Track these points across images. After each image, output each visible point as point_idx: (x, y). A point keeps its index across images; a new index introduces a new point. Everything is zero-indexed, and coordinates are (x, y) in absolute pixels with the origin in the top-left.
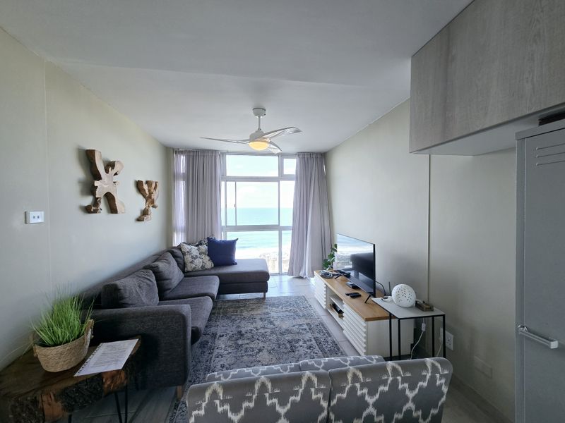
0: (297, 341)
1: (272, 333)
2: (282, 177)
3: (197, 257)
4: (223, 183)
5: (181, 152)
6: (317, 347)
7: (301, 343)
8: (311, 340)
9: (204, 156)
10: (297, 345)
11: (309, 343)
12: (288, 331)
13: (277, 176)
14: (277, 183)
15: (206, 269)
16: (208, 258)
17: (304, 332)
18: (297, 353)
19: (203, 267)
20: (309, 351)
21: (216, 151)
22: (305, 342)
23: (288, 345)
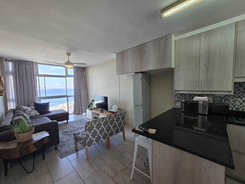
2: (67, 76)
3: (31, 111)
4: (37, 77)
5: (10, 61)
9: (25, 64)
13: (65, 75)
14: (65, 78)
15: (37, 116)
16: (37, 111)
19: (35, 115)
21: (33, 62)
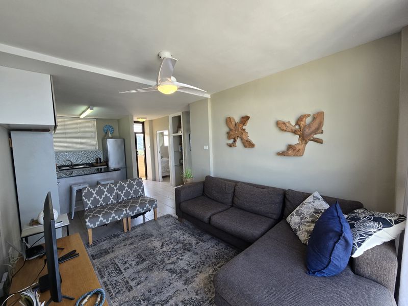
0: (138, 263)
1: (162, 261)
6: (119, 265)
7: (134, 263)
8: (125, 269)
10: (137, 260)
11: (127, 265)
12: (149, 269)
17: (133, 276)
18: (135, 254)
20: (126, 260)
22: (131, 265)
23: (144, 257)
